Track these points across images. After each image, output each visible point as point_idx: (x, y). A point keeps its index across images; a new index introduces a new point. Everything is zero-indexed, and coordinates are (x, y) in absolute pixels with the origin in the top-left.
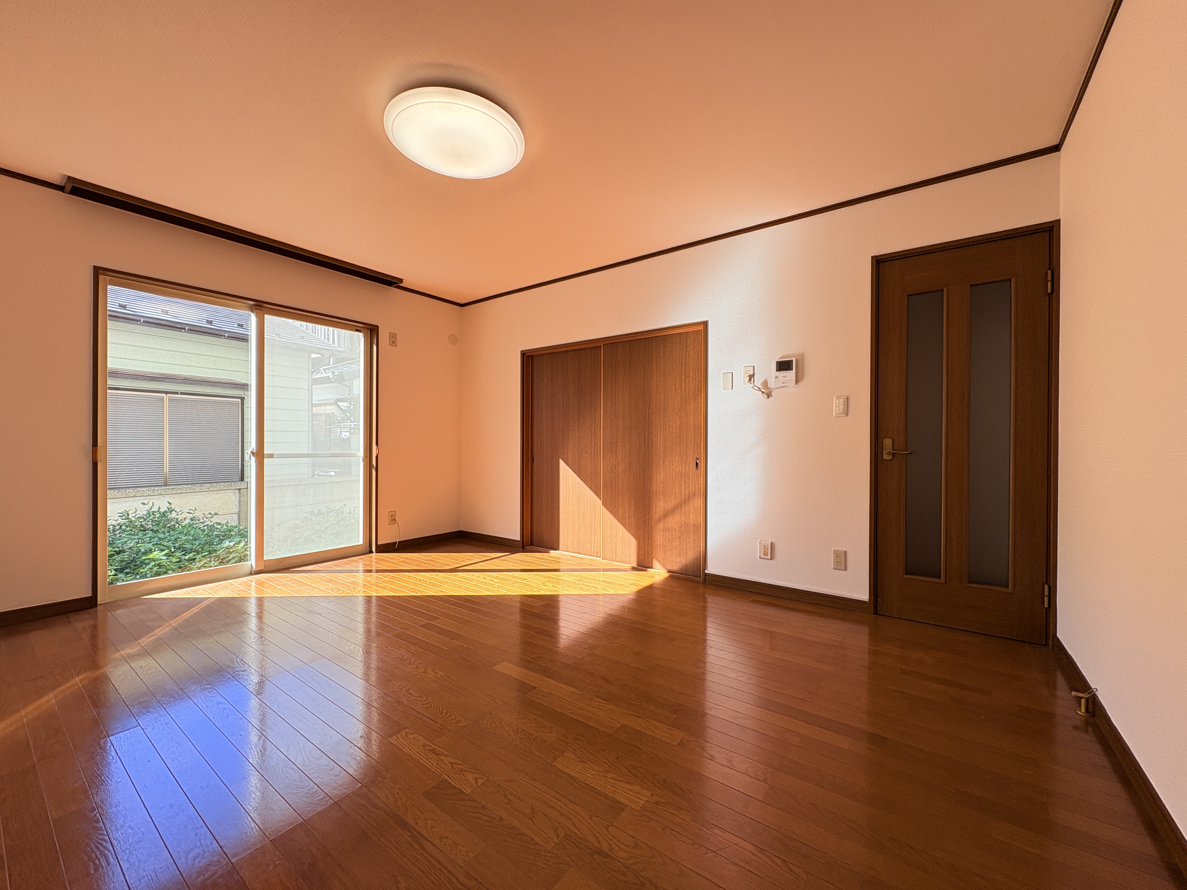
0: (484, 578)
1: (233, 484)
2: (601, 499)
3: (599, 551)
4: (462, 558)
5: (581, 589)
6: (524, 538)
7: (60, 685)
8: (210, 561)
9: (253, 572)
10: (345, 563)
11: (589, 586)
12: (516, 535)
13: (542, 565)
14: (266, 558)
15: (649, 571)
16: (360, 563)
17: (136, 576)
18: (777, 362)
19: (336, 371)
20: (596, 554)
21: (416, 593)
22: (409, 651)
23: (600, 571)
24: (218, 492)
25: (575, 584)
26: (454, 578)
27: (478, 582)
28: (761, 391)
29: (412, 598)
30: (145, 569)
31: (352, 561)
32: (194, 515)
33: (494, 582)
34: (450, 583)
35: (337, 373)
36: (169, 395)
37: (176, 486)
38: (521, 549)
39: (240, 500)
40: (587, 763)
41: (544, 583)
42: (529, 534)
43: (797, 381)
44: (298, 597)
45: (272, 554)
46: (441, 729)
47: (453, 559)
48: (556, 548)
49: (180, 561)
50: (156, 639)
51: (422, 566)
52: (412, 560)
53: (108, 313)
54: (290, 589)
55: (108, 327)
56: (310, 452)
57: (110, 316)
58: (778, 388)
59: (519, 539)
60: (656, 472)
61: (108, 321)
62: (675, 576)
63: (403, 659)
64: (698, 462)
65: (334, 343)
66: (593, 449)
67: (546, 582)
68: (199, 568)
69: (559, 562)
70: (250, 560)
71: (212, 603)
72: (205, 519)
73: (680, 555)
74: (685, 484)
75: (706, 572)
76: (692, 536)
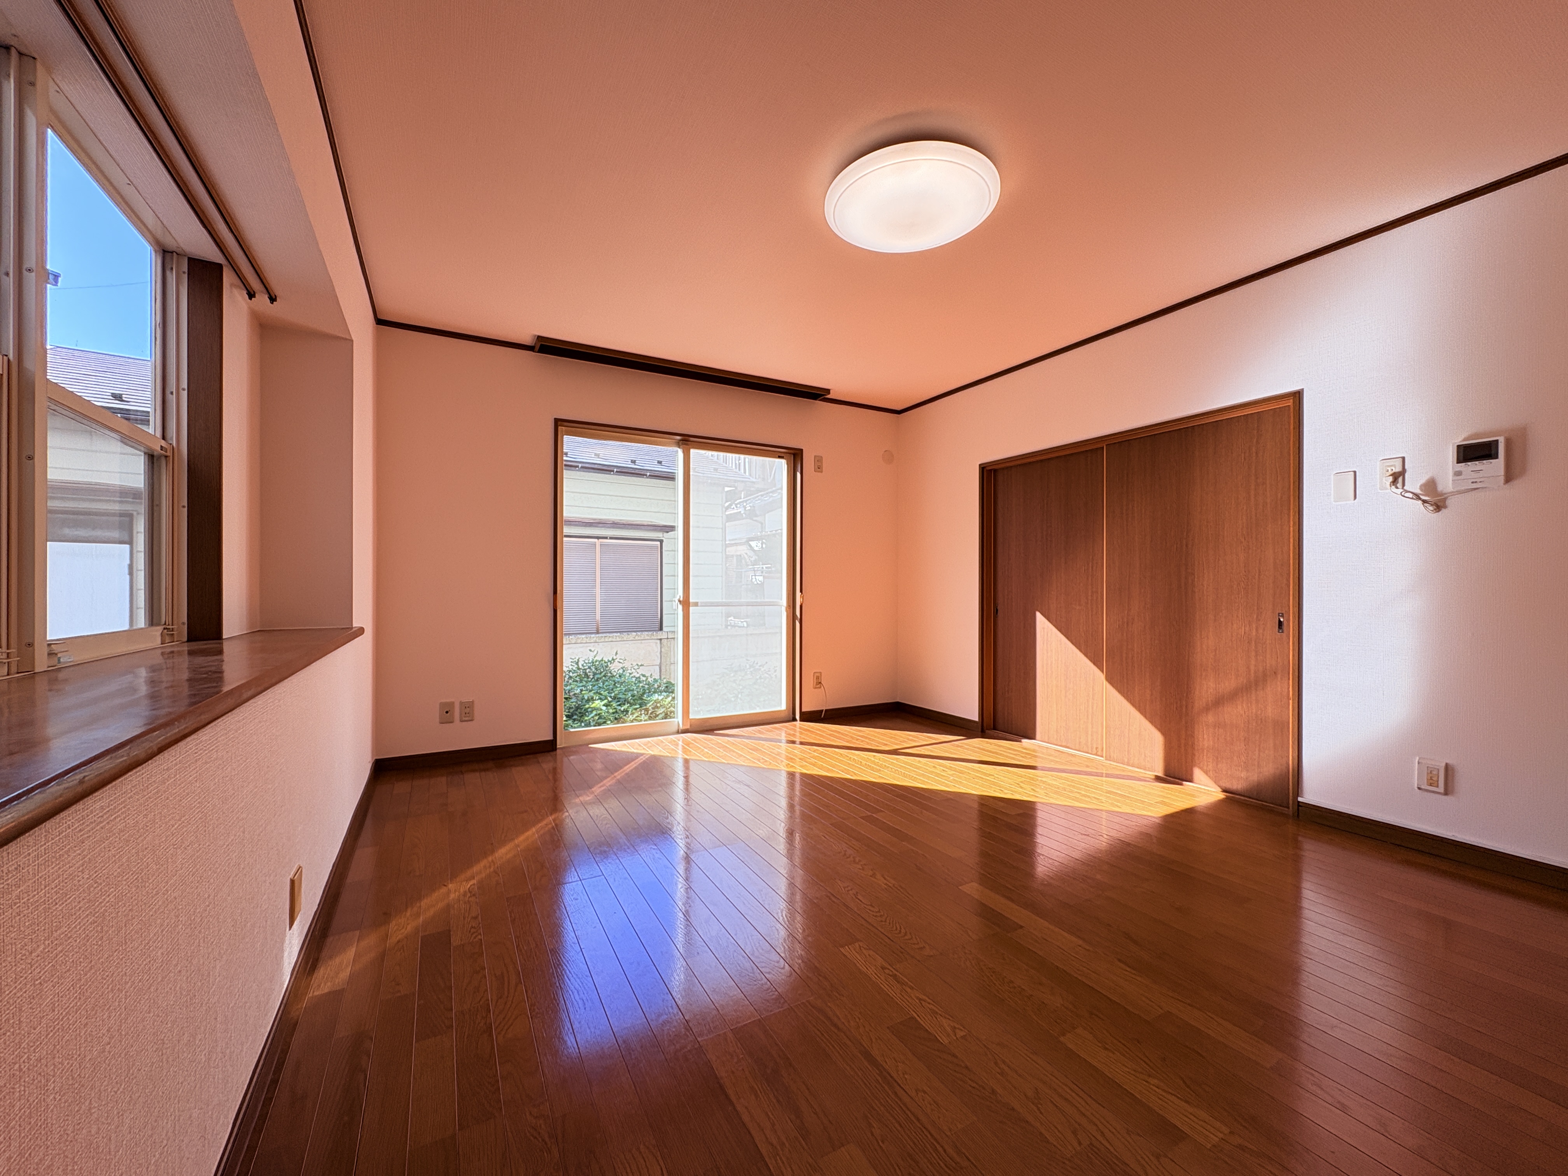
0: (934, 767)
1: (655, 633)
2: (1103, 672)
3: (1100, 747)
4: (902, 737)
5: (1076, 799)
6: (984, 718)
7: (540, 821)
8: (641, 714)
9: (680, 731)
10: (768, 731)
11: (1089, 797)
12: (972, 713)
13: (1013, 759)
14: (691, 717)
15: (1186, 785)
16: (782, 732)
17: (581, 724)
18: (1458, 446)
19: (748, 506)
20: (1095, 751)
21: (851, 776)
22: (851, 846)
23: (1102, 776)
24: (643, 641)
25: (1065, 791)
26: (895, 762)
27: (927, 771)
28: (1420, 499)
29: (848, 782)
30: (589, 717)
31: (776, 728)
32: (624, 665)
33: (948, 774)
34: (891, 768)
35: (749, 508)
36: (601, 540)
37: (608, 634)
38: (980, 733)
39: (661, 651)
40: (1114, 1053)
41: (1018, 784)
42: (991, 713)
43: (1509, 478)
44: (724, 763)
45: (699, 713)
46: (902, 953)
47: (891, 738)
48: (1032, 737)
49: (616, 712)
50: (605, 789)
51: (855, 743)
52: (842, 734)
53: (564, 463)
54: (716, 753)
55: (564, 476)
56: (724, 600)
57: (566, 465)
58: (1460, 492)
59: (976, 718)
60: (1201, 635)
61: (564, 471)
62: (1233, 798)
63: (845, 854)
64: (1282, 620)
65: (745, 472)
66: (1090, 598)
67: (1022, 782)
68: (632, 722)
69: (1036, 756)
70: (677, 718)
71: (647, 759)
72: (633, 670)
73: (1246, 768)
74: (1257, 654)
75: (1301, 800)
76: (1271, 740)
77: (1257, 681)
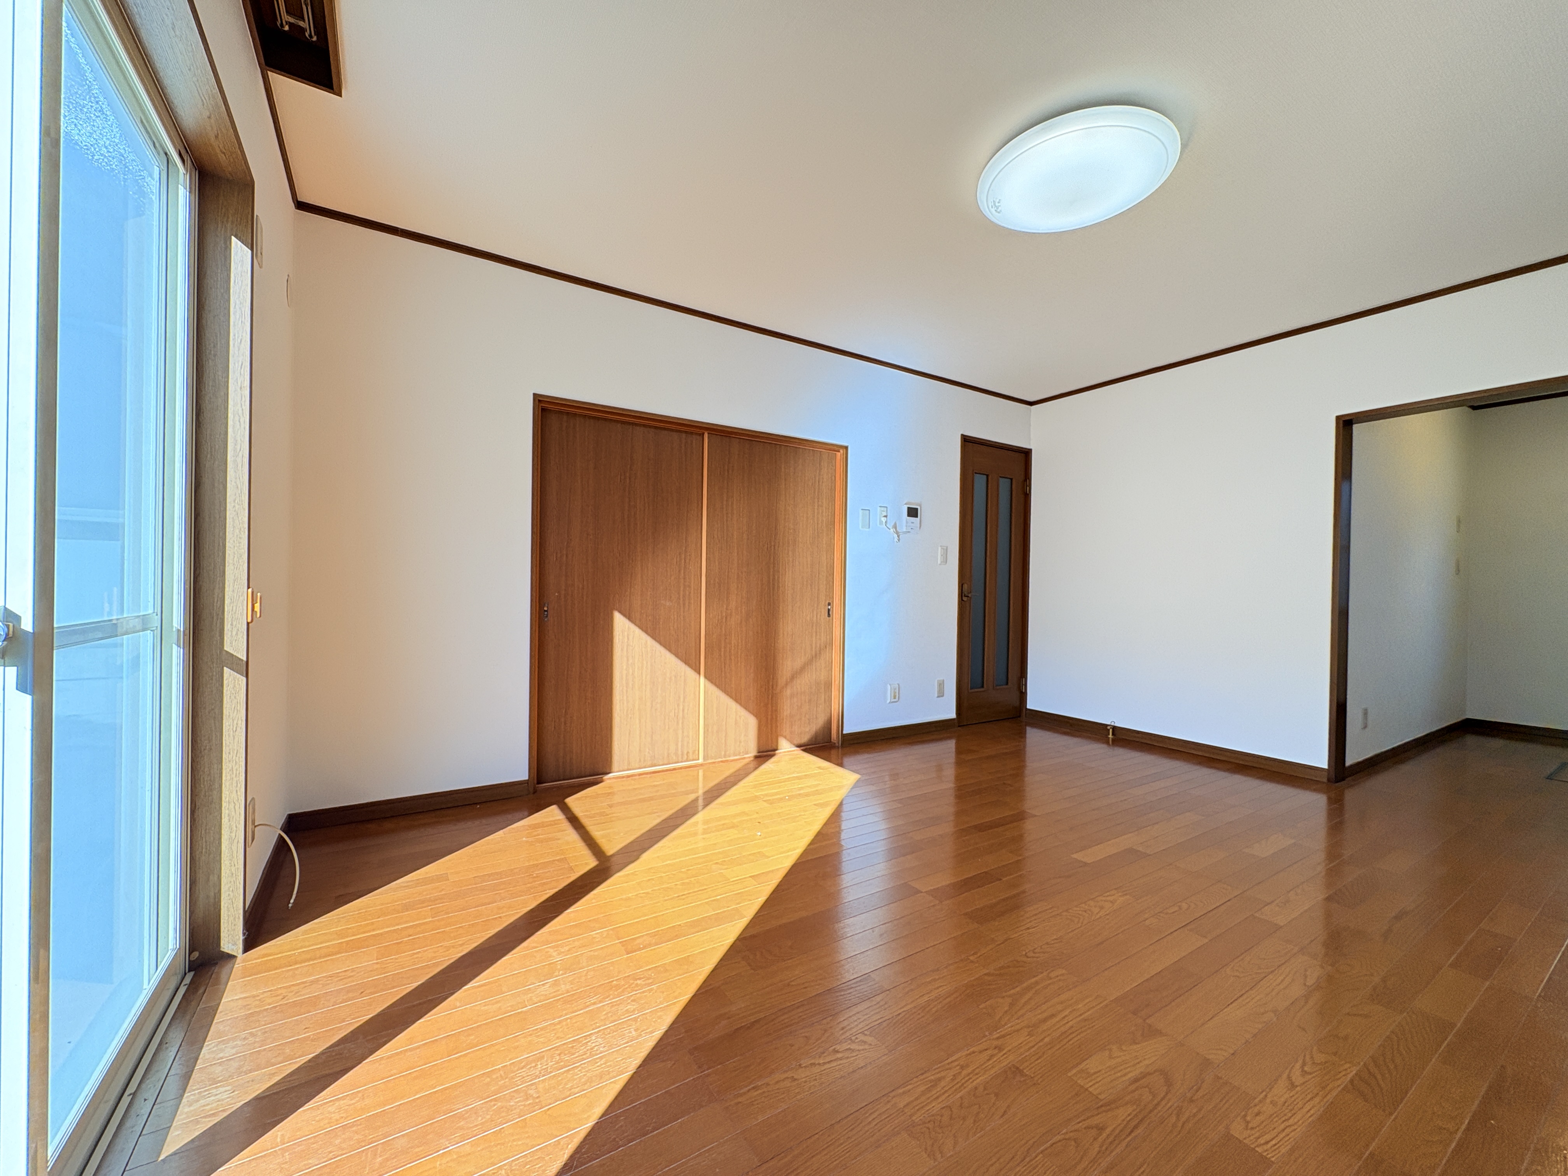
3: (693, 750)
18: (907, 507)
20: (685, 757)
43: (919, 529)
58: (904, 533)
59: (525, 778)
62: (807, 750)
64: (829, 607)
66: (682, 593)
73: (809, 723)
74: (816, 634)
75: (845, 732)
76: (823, 697)
77: (816, 655)
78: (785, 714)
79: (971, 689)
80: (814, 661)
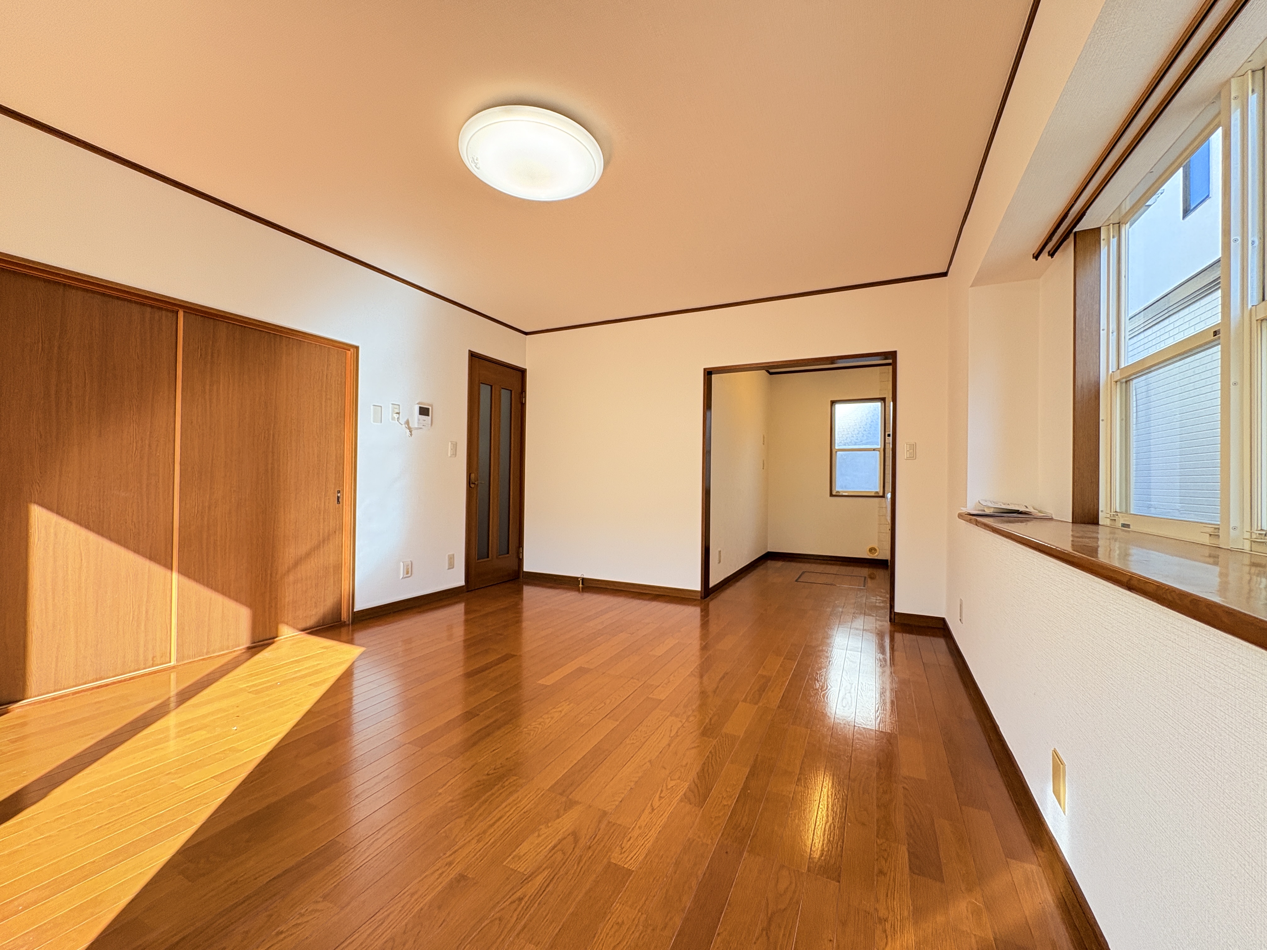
3: (161, 653)
18: (419, 406)
20: (150, 662)
58: (417, 429)
60: (285, 511)
64: (339, 495)
66: (145, 482)
73: (316, 607)
74: (324, 521)
75: (355, 610)
76: (332, 579)
77: (324, 541)
78: (287, 600)
79: (478, 559)
80: (322, 547)
